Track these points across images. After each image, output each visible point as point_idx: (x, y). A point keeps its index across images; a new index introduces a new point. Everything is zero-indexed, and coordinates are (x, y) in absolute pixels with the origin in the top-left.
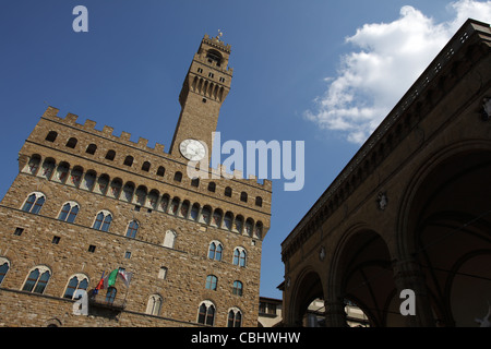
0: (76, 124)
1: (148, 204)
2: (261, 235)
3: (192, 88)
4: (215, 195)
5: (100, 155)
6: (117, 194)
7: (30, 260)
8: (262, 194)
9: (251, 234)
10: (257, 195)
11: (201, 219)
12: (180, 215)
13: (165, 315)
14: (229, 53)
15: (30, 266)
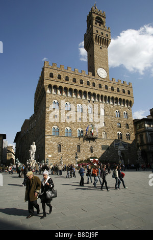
0: (58, 68)
1: (93, 99)
2: (131, 106)
3: (95, 42)
4: (114, 92)
5: (71, 81)
6: (81, 97)
7: (64, 126)
8: (130, 89)
9: (128, 106)
10: (128, 90)
11: (111, 103)
12: (107, 103)
13: (108, 138)
14: (105, 18)
15: (64, 128)
